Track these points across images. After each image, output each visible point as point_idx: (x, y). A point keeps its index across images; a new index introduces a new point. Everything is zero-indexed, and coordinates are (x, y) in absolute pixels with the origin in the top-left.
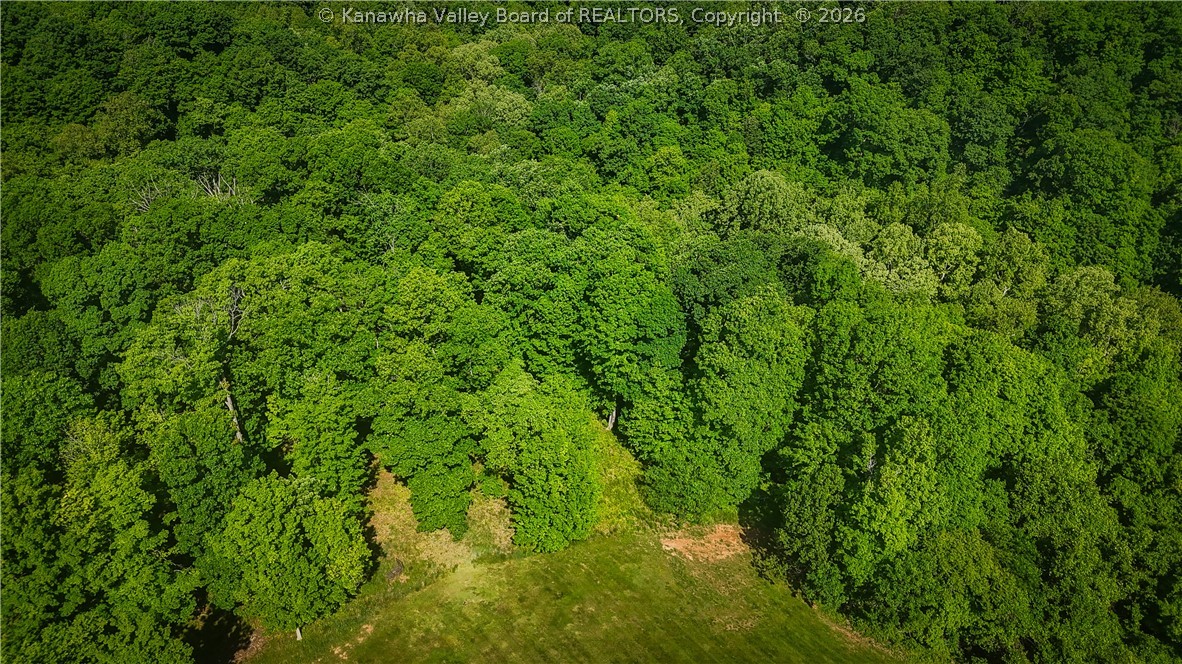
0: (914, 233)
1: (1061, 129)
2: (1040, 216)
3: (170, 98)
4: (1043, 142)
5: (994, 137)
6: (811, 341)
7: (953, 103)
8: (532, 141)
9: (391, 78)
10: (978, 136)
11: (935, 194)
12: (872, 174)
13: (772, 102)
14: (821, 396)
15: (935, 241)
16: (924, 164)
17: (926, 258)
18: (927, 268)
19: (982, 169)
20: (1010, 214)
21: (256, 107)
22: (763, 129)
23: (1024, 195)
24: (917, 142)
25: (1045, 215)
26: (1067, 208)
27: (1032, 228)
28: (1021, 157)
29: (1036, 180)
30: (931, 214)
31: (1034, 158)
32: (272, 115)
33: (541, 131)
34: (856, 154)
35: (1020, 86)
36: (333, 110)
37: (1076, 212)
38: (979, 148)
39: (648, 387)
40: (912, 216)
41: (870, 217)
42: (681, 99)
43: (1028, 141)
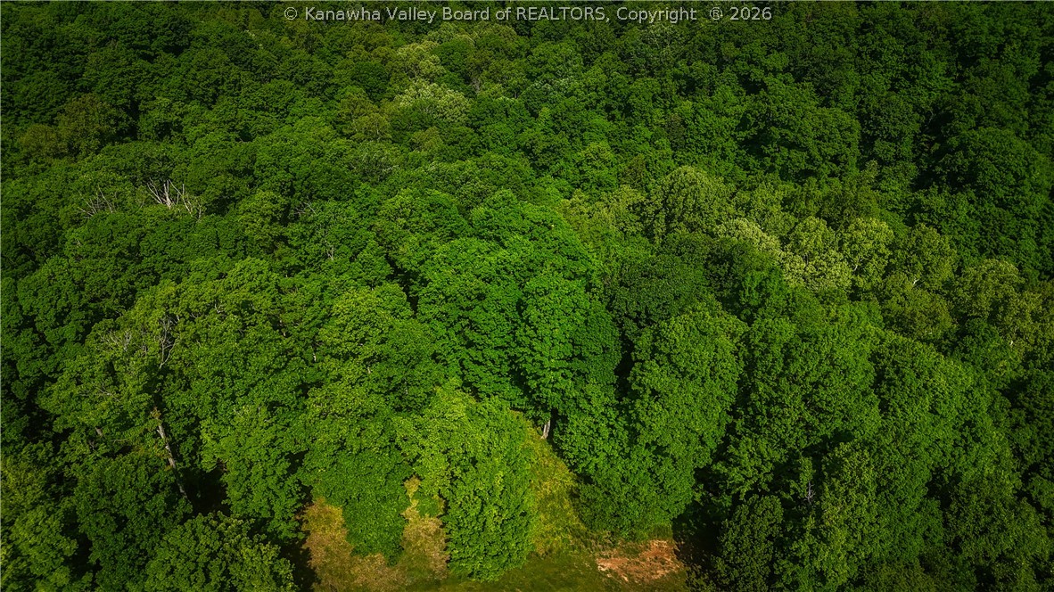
0: (828, 226)
1: (964, 126)
2: (946, 209)
3: (131, 98)
4: (947, 139)
5: (901, 134)
6: (743, 355)
7: (862, 102)
8: (471, 136)
9: (340, 76)
10: (886, 133)
11: (848, 189)
12: (787, 169)
13: (694, 100)
14: (754, 411)
15: (850, 235)
16: (835, 160)
17: (840, 250)
18: (842, 261)
19: (889, 164)
20: (917, 207)
21: (213, 106)
22: (686, 126)
23: (931, 189)
24: (829, 139)
25: (950, 208)
26: (971, 202)
27: (938, 221)
28: (927, 152)
29: (942, 174)
30: (844, 208)
31: (939, 155)
32: (227, 113)
33: (479, 127)
34: (772, 150)
35: (926, 87)
36: (286, 107)
37: (980, 207)
38: (887, 145)
39: (584, 404)
40: (826, 210)
41: (786, 210)
42: (608, 96)
43: (933, 138)
